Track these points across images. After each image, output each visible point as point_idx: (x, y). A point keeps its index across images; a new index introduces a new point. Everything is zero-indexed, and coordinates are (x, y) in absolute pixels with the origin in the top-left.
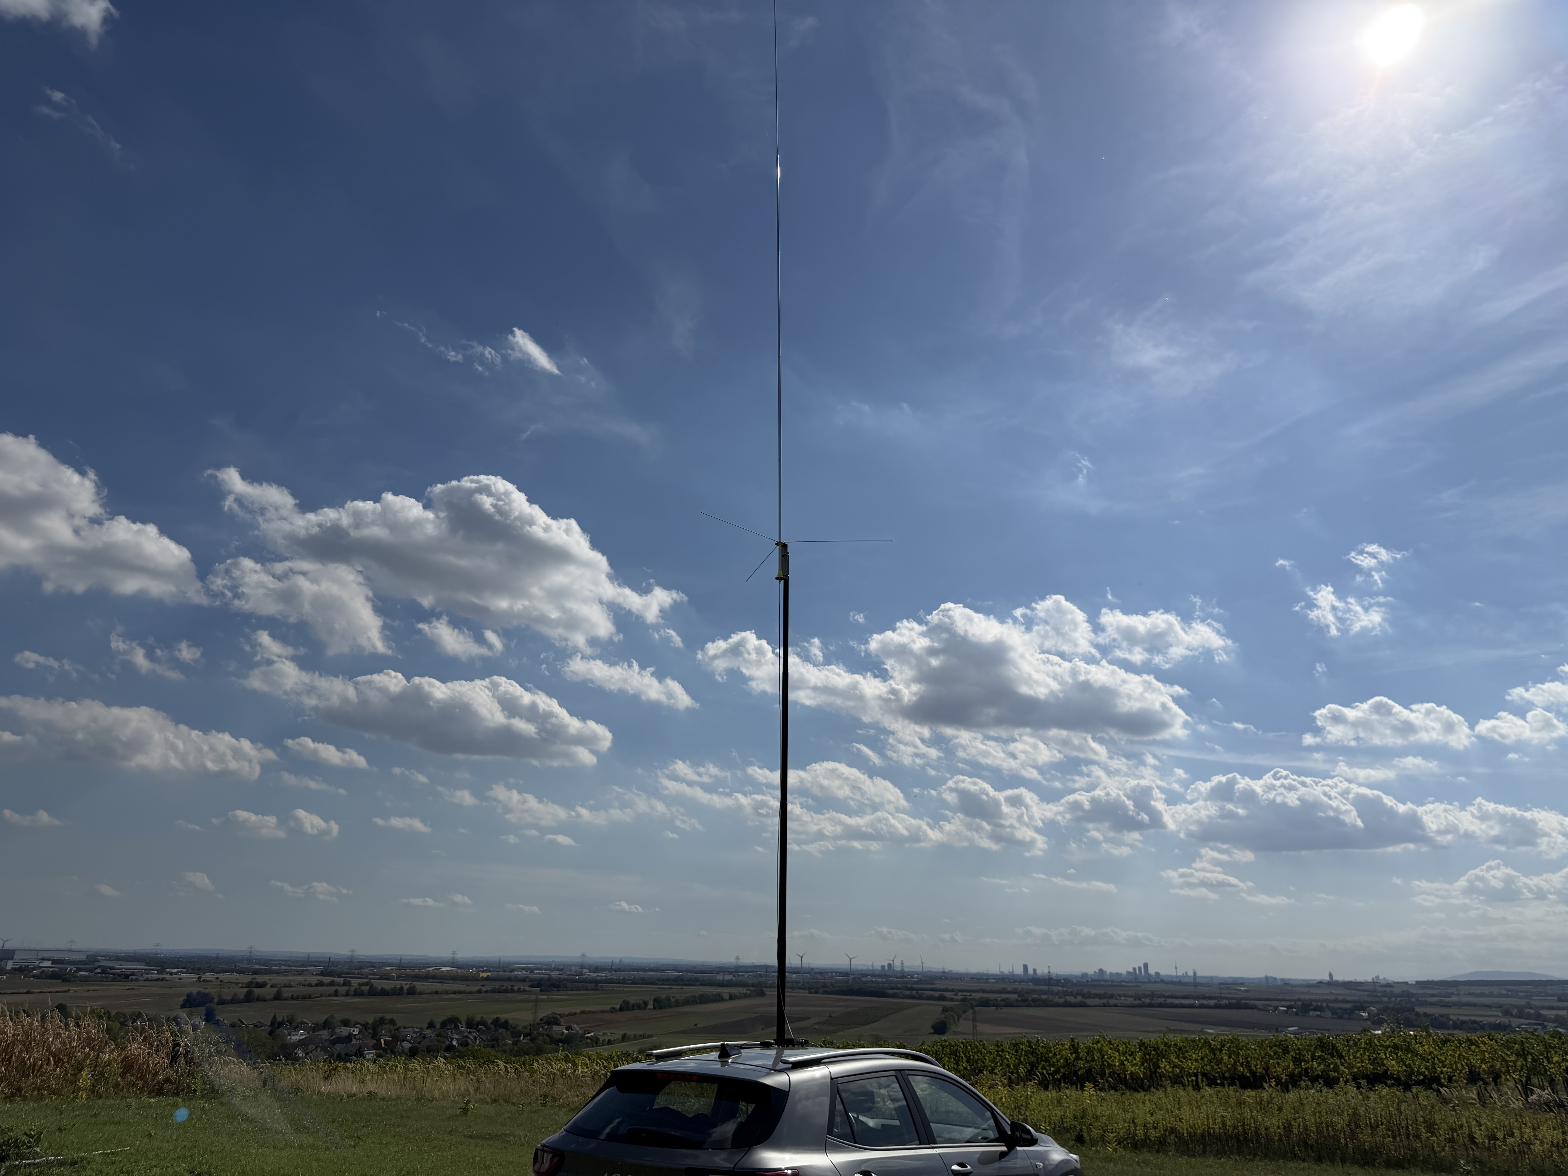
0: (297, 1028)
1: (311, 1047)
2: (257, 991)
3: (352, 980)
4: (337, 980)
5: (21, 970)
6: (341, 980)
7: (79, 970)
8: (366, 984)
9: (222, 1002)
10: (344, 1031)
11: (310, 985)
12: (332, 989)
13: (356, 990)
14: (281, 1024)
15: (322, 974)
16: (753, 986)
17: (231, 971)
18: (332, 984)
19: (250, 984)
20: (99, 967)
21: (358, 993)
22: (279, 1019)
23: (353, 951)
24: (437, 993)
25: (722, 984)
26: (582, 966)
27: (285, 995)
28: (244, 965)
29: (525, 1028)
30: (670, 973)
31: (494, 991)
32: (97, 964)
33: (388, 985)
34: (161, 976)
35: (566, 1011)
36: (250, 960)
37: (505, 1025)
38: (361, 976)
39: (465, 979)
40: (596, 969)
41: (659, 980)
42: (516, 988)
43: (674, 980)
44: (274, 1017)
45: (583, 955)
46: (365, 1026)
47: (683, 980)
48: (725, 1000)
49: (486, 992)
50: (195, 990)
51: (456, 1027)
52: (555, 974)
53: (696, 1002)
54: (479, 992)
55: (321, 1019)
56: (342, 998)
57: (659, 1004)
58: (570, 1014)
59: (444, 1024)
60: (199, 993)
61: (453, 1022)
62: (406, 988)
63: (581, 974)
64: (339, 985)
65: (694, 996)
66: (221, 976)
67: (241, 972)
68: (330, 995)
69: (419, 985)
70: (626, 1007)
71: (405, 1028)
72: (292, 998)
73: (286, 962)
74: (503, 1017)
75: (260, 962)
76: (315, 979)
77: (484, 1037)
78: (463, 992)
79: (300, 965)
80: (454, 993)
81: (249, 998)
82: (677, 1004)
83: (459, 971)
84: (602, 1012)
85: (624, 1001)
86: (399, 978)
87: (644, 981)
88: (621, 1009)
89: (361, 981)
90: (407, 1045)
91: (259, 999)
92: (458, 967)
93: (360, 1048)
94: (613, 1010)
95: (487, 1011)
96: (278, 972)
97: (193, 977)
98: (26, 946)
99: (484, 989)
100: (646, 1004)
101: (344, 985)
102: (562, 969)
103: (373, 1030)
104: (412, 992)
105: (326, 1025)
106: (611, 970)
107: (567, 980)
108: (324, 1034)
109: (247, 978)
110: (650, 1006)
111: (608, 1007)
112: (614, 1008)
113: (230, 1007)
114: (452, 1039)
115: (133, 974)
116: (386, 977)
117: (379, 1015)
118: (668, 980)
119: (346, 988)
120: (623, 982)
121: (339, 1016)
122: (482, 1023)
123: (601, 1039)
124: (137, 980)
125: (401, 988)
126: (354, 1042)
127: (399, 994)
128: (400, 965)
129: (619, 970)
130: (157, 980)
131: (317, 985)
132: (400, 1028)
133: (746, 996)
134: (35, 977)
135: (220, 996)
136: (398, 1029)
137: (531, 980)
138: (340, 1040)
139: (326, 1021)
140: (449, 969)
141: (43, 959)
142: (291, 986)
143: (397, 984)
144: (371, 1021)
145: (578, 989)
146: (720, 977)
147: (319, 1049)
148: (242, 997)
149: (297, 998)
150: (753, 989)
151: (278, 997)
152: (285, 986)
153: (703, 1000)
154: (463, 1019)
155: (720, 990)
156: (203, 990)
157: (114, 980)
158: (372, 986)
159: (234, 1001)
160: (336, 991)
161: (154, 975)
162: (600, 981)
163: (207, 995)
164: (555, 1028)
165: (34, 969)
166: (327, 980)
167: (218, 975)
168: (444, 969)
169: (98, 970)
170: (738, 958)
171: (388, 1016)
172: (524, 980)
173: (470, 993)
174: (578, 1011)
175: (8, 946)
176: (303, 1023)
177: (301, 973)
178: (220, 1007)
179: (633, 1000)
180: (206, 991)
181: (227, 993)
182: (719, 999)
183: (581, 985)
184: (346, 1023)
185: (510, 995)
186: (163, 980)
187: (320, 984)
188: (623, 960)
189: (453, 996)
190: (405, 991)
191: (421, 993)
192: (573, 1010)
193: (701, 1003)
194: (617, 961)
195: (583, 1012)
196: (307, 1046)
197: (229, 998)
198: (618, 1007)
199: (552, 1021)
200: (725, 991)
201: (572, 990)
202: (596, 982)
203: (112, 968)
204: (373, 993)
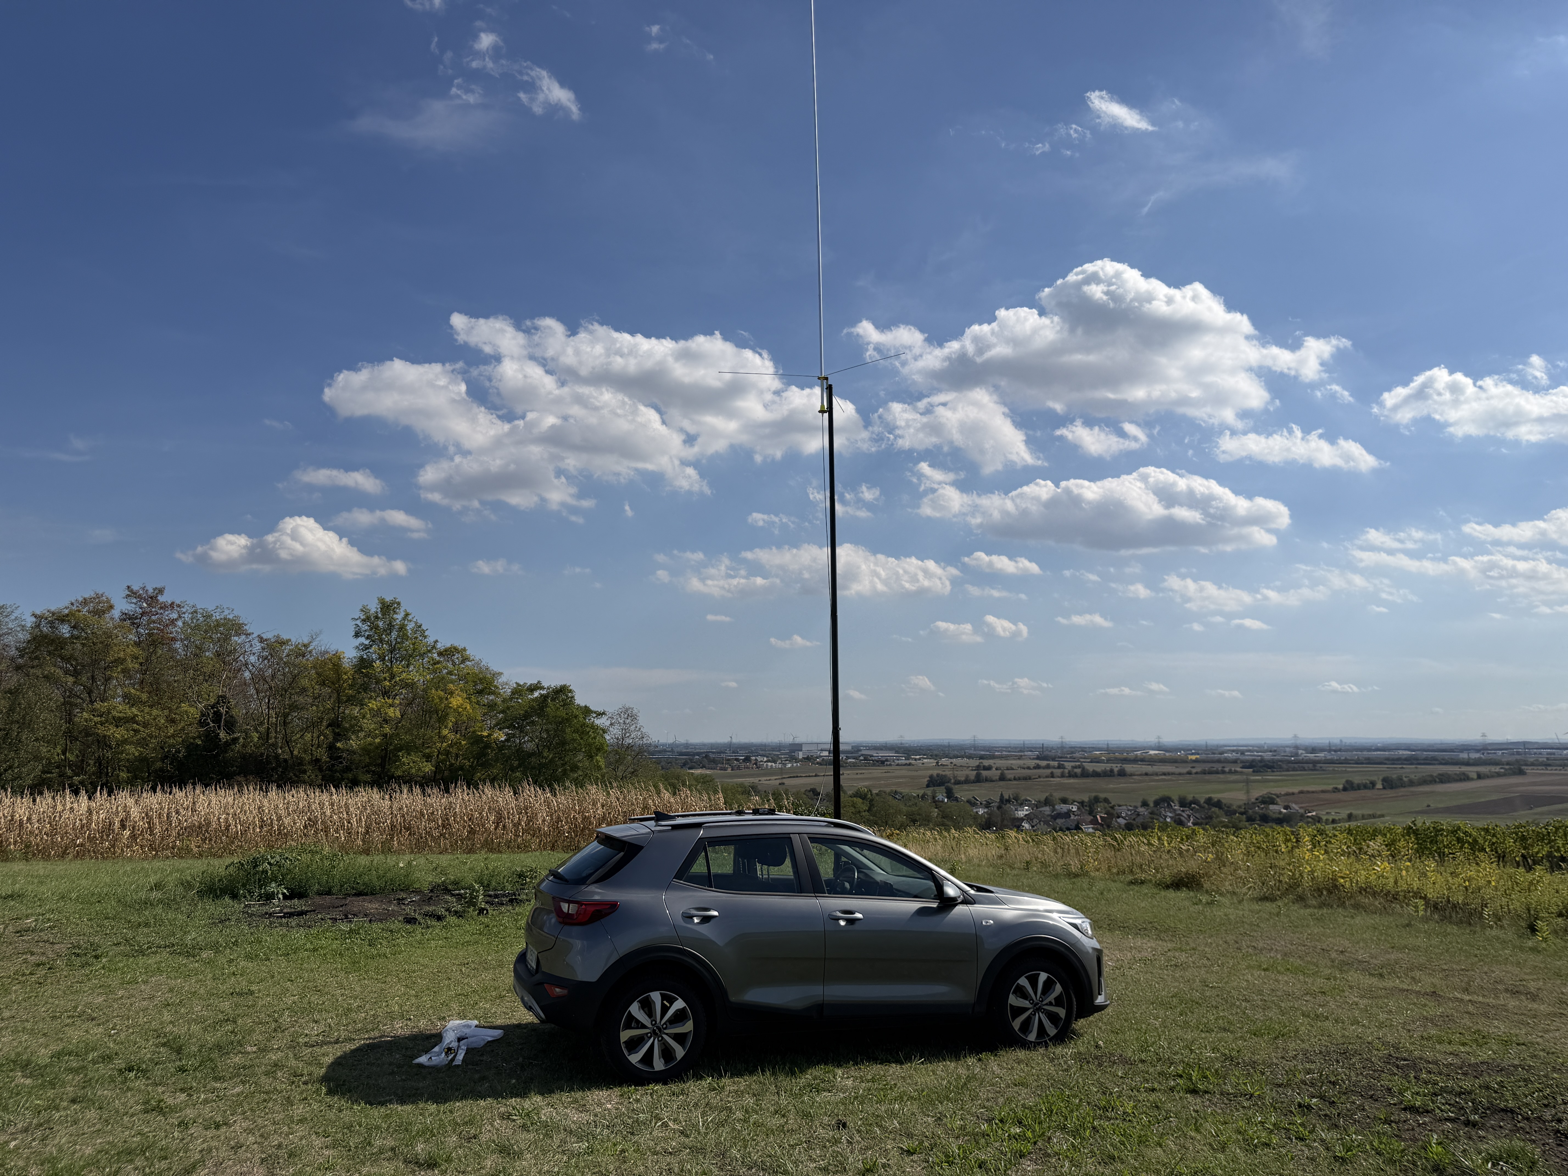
0: (1022, 805)
1: (1035, 821)
2: (984, 773)
3: (1066, 764)
4: (1052, 763)
5: (808, 759)
6: (1056, 764)
7: (848, 758)
8: (1079, 767)
9: (958, 783)
10: (1064, 808)
11: (1029, 768)
12: (1049, 771)
13: (1069, 772)
14: (1008, 801)
15: (1038, 758)
16: (1508, 764)
17: (962, 757)
18: (1048, 767)
19: (978, 768)
20: (862, 755)
21: (1072, 775)
22: (1006, 797)
23: (1062, 738)
24: (1146, 774)
25: (1467, 763)
26: (1297, 747)
27: (1009, 776)
28: (972, 752)
29: (1240, 807)
30: (1401, 752)
31: (1204, 772)
32: (860, 753)
33: (1099, 767)
34: (908, 762)
35: (1284, 790)
36: (975, 747)
37: (1218, 804)
38: (1073, 759)
39: (1174, 761)
40: (1314, 750)
41: (1388, 759)
42: (1227, 769)
43: (1406, 759)
44: (1002, 795)
45: (1295, 736)
46: (1082, 803)
47: (1417, 759)
48: (1472, 779)
49: (1196, 773)
50: (935, 773)
51: (1169, 806)
52: (1268, 756)
53: (1435, 782)
54: (1189, 773)
55: (1042, 797)
56: (1059, 779)
57: (1389, 784)
58: (1287, 794)
59: (1157, 803)
60: (938, 775)
61: (1166, 801)
62: (1116, 770)
63: (1297, 755)
64: (1054, 768)
65: (1431, 776)
66: (954, 761)
67: (970, 757)
68: (1047, 777)
69: (1129, 768)
70: (1349, 787)
71: (1120, 806)
72: (1015, 779)
73: (1007, 748)
74: (1216, 796)
75: (984, 748)
76: (1033, 763)
77: (1197, 815)
78: (1173, 774)
79: (1019, 751)
80: (1164, 774)
81: (978, 779)
82: (1412, 783)
83: (1167, 754)
84: (1323, 792)
85: (1347, 781)
86: (1109, 761)
87: (1370, 761)
88: (1345, 789)
89: (1073, 764)
90: (1122, 821)
91: (987, 780)
92: (1166, 751)
93: (1078, 823)
94: (1336, 790)
95: (1200, 791)
96: (1001, 757)
97: (933, 762)
98: (810, 741)
99: (1194, 771)
100: (1373, 784)
101: (1059, 767)
102: (1275, 751)
103: (1089, 807)
104: (1122, 774)
105: (1047, 802)
106: (1330, 751)
107: (1280, 761)
108: (1047, 810)
109: (975, 763)
110: (1379, 786)
111: (1330, 787)
112: (1336, 788)
113: (965, 787)
114: (1166, 817)
115: (887, 760)
116: (1096, 760)
117: (1094, 794)
118: (1399, 759)
119: (1060, 771)
120: (1346, 762)
121: (1057, 795)
122: (1195, 802)
123: (1324, 818)
124: (890, 765)
125: (1112, 771)
126: (1072, 817)
127: (1110, 776)
128: (1109, 750)
129: (1340, 750)
130: (906, 764)
131: (1035, 768)
132: (1114, 806)
133: (1499, 775)
134: (818, 763)
135: (955, 777)
136: (1112, 808)
137: (1242, 762)
138: (1059, 815)
139: (1046, 799)
140: (1157, 752)
141: (822, 750)
142: (1013, 769)
143: (1108, 766)
144: (1086, 799)
145: (1294, 769)
146: (1464, 756)
147: (1042, 823)
148: (972, 778)
149: (1019, 779)
150: (1507, 767)
151: (1002, 778)
152: (1008, 769)
153: (1444, 779)
154: (1175, 798)
155: (1464, 769)
156: (941, 772)
157: (874, 765)
158: (1083, 769)
159: (967, 781)
160: (1052, 773)
161: (903, 761)
162: (1319, 762)
163: (945, 776)
164: (1272, 807)
165: (817, 758)
166: (1044, 763)
167: (952, 760)
168: (1152, 752)
169: (862, 758)
170: (1484, 735)
171: (1102, 796)
172: (1235, 762)
173: (1180, 774)
174: (1296, 790)
175: (798, 741)
176: (1026, 800)
177: (1020, 757)
178: (956, 786)
179: (1357, 780)
180: (944, 773)
181: (961, 775)
182: (1465, 778)
183: (1296, 765)
184: (1064, 801)
185: (1221, 776)
186: (910, 764)
187: (1038, 767)
188: (1344, 741)
189: (1164, 777)
190: (1116, 772)
191: (1131, 775)
192: (1291, 790)
193: (1442, 782)
194: (1337, 742)
195: (1301, 792)
196: (1032, 820)
197: (963, 779)
198: (1341, 787)
199: (1269, 800)
200: (1472, 771)
201: (1288, 770)
202: (1315, 763)
203: (872, 756)
204: (1085, 774)
